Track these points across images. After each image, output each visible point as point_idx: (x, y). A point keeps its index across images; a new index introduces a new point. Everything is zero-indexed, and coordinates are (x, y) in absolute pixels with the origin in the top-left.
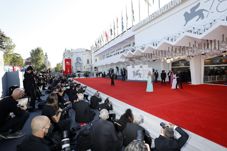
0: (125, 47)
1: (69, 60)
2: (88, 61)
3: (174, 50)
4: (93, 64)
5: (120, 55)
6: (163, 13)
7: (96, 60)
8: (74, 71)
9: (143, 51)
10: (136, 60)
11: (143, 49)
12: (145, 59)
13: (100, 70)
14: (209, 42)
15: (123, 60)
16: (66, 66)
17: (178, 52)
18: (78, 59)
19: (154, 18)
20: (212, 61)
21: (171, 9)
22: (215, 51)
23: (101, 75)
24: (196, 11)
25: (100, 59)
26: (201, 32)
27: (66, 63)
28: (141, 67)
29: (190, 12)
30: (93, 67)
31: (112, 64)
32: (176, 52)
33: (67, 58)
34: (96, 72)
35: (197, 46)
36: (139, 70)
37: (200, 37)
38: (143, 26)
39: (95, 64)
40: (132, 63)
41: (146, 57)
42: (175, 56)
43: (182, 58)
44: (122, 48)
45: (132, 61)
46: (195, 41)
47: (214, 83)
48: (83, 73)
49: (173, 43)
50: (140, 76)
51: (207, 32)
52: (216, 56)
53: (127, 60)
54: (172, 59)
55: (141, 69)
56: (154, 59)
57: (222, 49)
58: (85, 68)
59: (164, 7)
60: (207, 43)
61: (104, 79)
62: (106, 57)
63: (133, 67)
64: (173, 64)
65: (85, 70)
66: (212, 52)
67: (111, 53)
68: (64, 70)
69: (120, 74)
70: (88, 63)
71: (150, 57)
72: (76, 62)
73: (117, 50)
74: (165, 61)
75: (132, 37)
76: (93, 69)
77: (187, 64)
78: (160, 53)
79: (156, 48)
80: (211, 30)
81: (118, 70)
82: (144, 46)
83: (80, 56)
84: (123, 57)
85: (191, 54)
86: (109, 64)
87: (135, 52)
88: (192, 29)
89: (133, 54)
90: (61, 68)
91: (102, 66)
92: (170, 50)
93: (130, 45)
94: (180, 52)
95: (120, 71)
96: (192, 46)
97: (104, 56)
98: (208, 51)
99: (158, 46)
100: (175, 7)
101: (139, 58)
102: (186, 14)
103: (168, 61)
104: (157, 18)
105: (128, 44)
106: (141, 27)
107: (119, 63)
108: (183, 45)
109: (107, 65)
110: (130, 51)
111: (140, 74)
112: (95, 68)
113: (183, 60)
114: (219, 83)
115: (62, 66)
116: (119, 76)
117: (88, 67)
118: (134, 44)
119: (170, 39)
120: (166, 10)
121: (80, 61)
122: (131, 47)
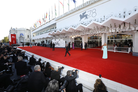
0: (51, 29)
1: (15, 35)
2: (28, 36)
3: (75, 32)
4: (31, 38)
5: (48, 33)
6: (71, 13)
7: (34, 36)
8: (18, 42)
9: (60, 32)
10: (57, 36)
11: (60, 30)
12: (61, 36)
13: (36, 42)
14: (90, 30)
15: (50, 36)
16: (12, 39)
17: (77, 33)
18: (21, 35)
19: (66, 15)
20: (90, 38)
21: (74, 12)
22: (92, 34)
23: (37, 44)
24: (85, 15)
25: (36, 35)
26: (86, 24)
27: (11, 37)
28: (59, 40)
29: (82, 15)
30: (32, 40)
31: (44, 38)
32: (76, 33)
33: (13, 33)
34: (34, 43)
35: (85, 31)
36: (58, 42)
37: (86, 27)
38: (61, 18)
39: (33, 38)
40: (55, 38)
41: (62, 35)
42: (76, 35)
43: (79, 36)
44: (49, 29)
45: (55, 37)
46: (84, 28)
47: (91, 48)
48: (25, 44)
49: (75, 29)
50: (59, 45)
51: (89, 25)
52: (92, 36)
53: (52, 36)
54: (74, 37)
55: (59, 41)
56: (66, 36)
57: (94, 33)
58: (26, 40)
59: (71, 11)
60: (89, 30)
61: (38, 47)
62: (40, 34)
63: (55, 40)
64: (75, 39)
65: (27, 42)
66: (90, 34)
67: (43, 32)
68: (11, 41)
69: (48, 44)
70: (28, 37)
71: (64, 35)
72: (19, 36)
73: (46, 31)
74: (71, 37)
75: (55, 24)
76: (32, 41)
77: (81, 39)
78: (69, 33)
79: (67, 30)
80: (90, 24)
81: (47, 41)
82: (61, 29)
83: (23, 32)
84: (49, 34)
85: (82, 34)
86: (42, 38)
87: (56, 32)
88: (83, 23)
89: (55, 33)
90: (8, 40)
91: (38, 39)
92: (74, 32)
93: (54, 28)
94: (78, 33)
95: (48, 42)
96: (83, 31)
97: (39, 33)
98: (89, 33)
99: (68, 29)
100: (76, 11)
101: (58, 35)
102: (81, 16)
103: (73, 37)
104: (67, 15)
105: (53, 27)
106: (59, 19)
107: (48, 38)
108: (79, 30)
109: (40, 39)
110: (54, 31)
111: (59, 44)
112: (33, 40)
113: (79, 37)
114: (93, 47)
115: (9, 39)
116: (48, 45)
117: (28, 40)
118: (56, 27)
119: (74, 27)
120: (72, 12)
121: (22, 36)
122: (54, 29)
